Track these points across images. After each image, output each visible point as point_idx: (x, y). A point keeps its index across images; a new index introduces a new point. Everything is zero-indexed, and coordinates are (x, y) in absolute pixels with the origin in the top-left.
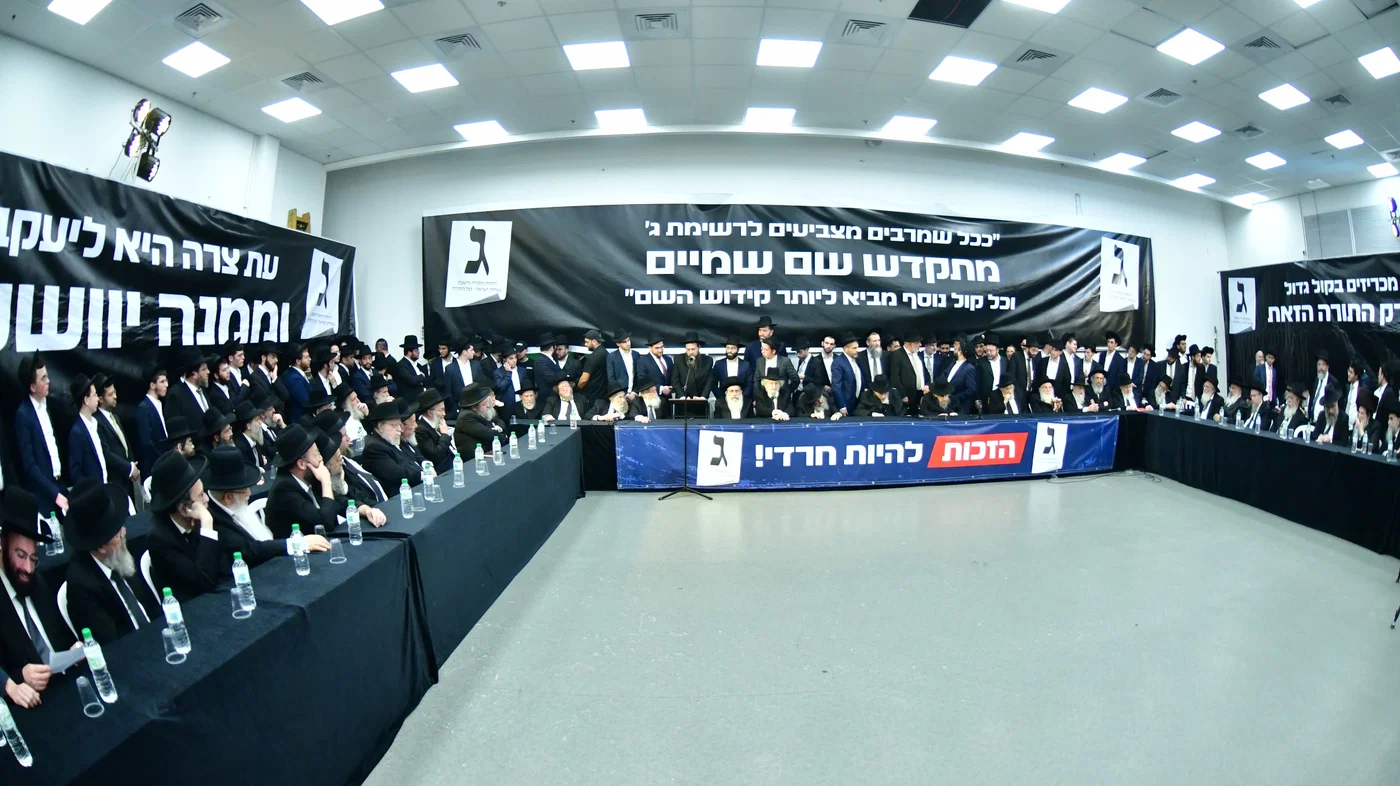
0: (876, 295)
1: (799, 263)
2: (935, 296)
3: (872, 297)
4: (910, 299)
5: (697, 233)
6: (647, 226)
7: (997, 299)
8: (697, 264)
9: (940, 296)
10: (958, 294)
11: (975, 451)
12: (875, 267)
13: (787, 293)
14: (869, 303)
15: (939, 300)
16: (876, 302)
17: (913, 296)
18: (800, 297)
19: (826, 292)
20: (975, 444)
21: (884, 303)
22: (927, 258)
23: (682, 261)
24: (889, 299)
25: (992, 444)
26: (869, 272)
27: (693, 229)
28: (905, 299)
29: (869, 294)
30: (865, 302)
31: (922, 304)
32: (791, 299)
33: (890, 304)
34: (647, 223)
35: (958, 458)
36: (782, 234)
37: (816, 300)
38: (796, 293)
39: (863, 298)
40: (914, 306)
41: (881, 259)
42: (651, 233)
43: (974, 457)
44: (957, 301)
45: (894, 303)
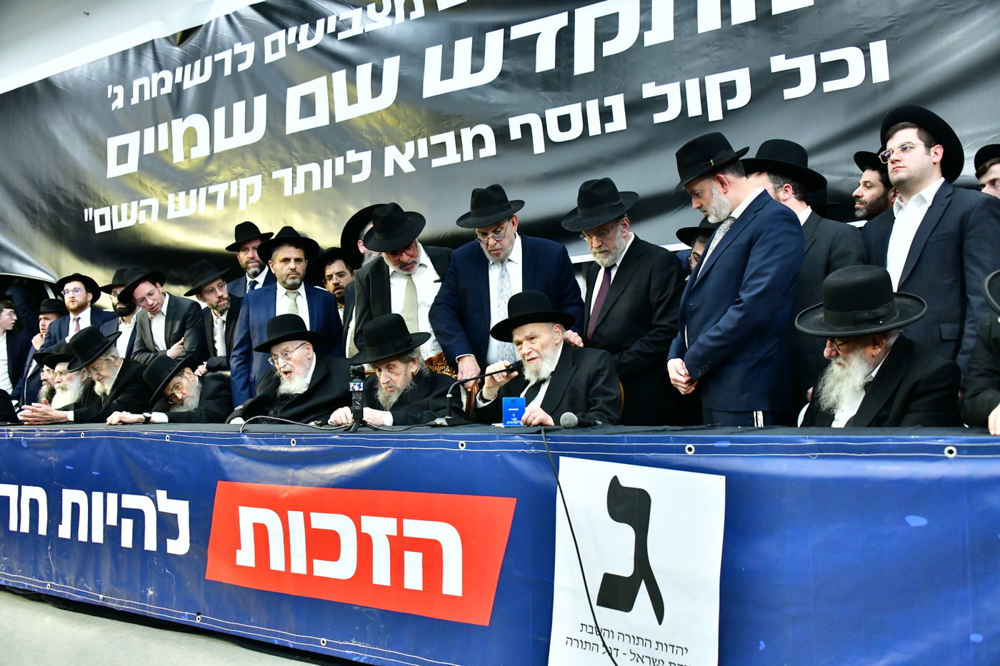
0: (448, 138)
1: (308, 105)
2: (593, 107)
3: (443, 144)
4: (526, 129)
5: (168, 89)
6: (109, 96)
7: (806, 65)
8: (167, 147)
9: (608, 101)
10: (659, 83)
11: (324, 545)
12: (447, 73)
13: (286, 174)
14: (437, 163)
15: (606, 115)
16: (452, 157)
17: (533, 119)
18: (309, 175)
19: (352, 156)
20: (321, 521)
21: (468, 154)
22: (579, 12)
23: (149, 149)
24: (479, 141)
25: (380, 528)
26: (433, 86)
27: (162, 83)
28: (515, 134)
29: (435, 139)
30: (428, 160)
31: (556, 135)
32: (294, 184)
33: (483, 153)
34: (110, 87)
35: (277, 563)
36: (282, 53)
37: (335, 179)
38: (302, 169)
39: (423, 153)
40: (539, 146)
41: (464, 47)
42: (114, 106)
43: (323, 568)
44: (660, 103)
45: (490, 149)
